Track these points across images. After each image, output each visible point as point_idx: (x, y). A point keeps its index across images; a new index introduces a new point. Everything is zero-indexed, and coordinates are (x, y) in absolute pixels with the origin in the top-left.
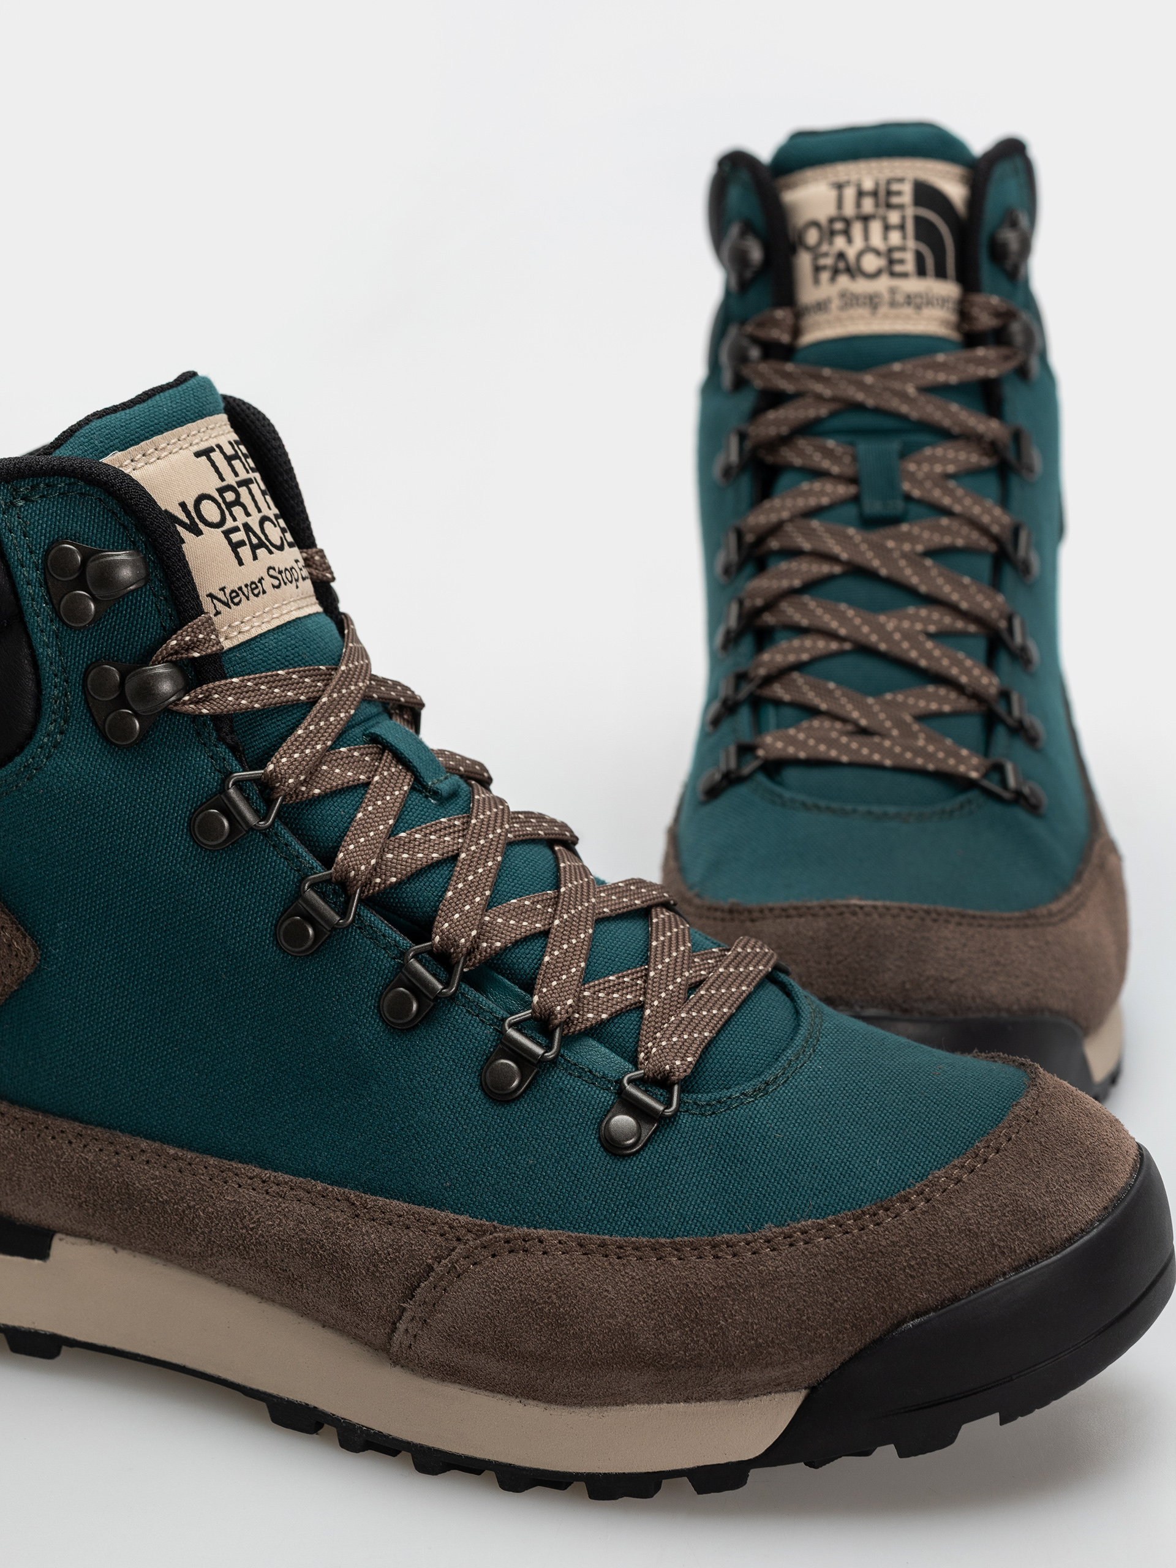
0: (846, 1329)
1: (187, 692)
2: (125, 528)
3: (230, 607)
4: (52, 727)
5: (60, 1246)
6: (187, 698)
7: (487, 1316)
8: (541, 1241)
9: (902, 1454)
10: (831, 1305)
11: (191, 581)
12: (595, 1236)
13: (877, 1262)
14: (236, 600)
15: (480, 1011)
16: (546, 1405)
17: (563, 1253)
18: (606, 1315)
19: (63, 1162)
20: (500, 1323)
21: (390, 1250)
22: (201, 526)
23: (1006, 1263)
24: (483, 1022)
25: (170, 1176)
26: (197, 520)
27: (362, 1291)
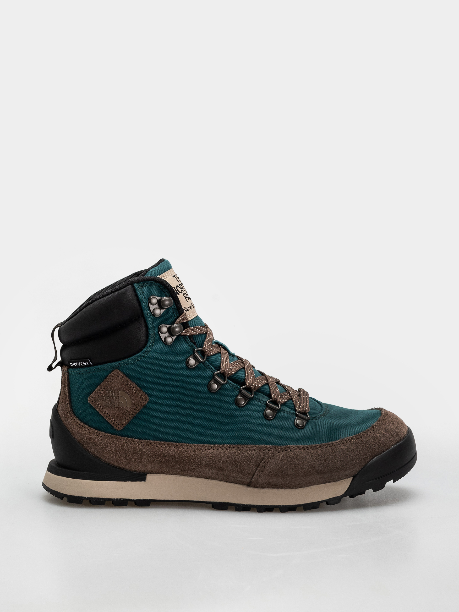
0: (362, 460)
1: (184, 330)
2: (165, 292)
3: (187, 312)
4: (152, 341)
5: (149, 477)
6: (184, 331)
7: (279, 467)
8: (289, 448)
9: (374, 491)
10: (358, 454)
11: (180, 305)
12: (301, 446)
13: (367, 444)
14: (188, 310)
15: (260, 401)
16: (291, 489)
17: (295, 450)
18: (308, 462)
19: (156, 451)
20: (283, 468)
21: (251, 456)
22: (179, 293)
23: (393, 442)
24: (261, 403)
25: (186, 450)
26: (178, 291)
27: (244, 467)
